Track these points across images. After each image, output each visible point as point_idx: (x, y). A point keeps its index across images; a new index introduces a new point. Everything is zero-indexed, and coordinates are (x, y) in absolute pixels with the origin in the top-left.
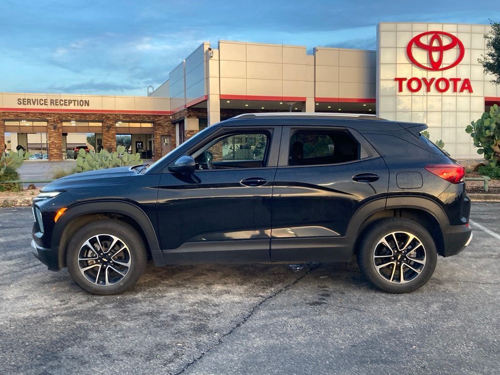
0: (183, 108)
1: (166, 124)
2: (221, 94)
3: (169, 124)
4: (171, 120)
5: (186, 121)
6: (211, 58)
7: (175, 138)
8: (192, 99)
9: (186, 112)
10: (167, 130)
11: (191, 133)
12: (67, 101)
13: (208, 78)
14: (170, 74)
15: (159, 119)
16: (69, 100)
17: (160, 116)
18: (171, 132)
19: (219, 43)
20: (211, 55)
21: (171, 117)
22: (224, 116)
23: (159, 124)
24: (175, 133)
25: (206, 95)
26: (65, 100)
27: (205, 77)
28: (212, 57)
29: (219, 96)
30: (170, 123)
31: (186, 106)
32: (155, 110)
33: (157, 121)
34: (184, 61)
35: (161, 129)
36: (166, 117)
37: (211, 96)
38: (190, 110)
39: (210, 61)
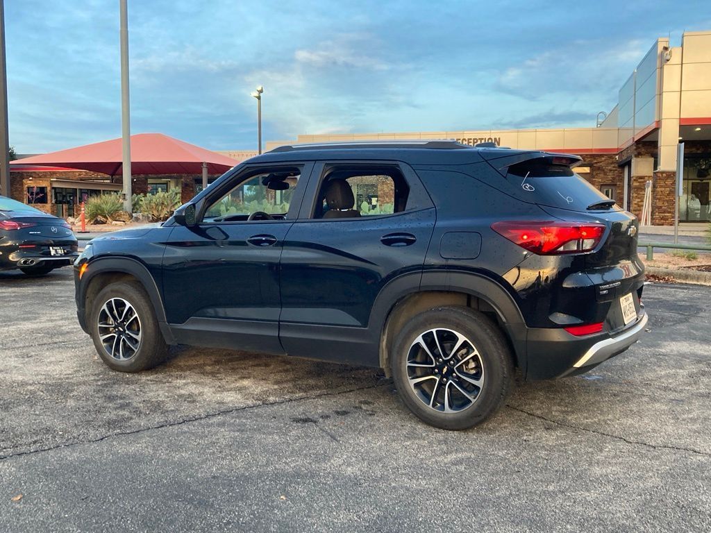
0: (631, 142)
1: (609, 167)
2: (682, 117)
3: (614, 167)
4: (617, 162)
5: (634, 161)
6: (668, 63)
7: (623, 189)
8: (641, 128)
9: (635, 147)
10: (610, 176)
11: (639, 180)
12: (472, 141)
13: (661, 94)
14: (620, 91)
15: (599, 160)
16: (474, 139)
17: (601, 156)
18: (617, 178)
19: (683, 37)
20: (668, 57)
21: (617, 157)
22: (699, 152)
23: (599, 168)
24: (622, 180)
25: (656, 119)
26: (469, 139)
27: (657, 92)
28: (668, 60)
29: (678, 120)
30: (616, 165)
31: (633, 138)
32: (594, 147)
33: (596, 163)
34: (636, 71)
35: (602, 175)
36: (611, 157)
37: (663, 122)
38: (640, 146)
39: (665, 67)
